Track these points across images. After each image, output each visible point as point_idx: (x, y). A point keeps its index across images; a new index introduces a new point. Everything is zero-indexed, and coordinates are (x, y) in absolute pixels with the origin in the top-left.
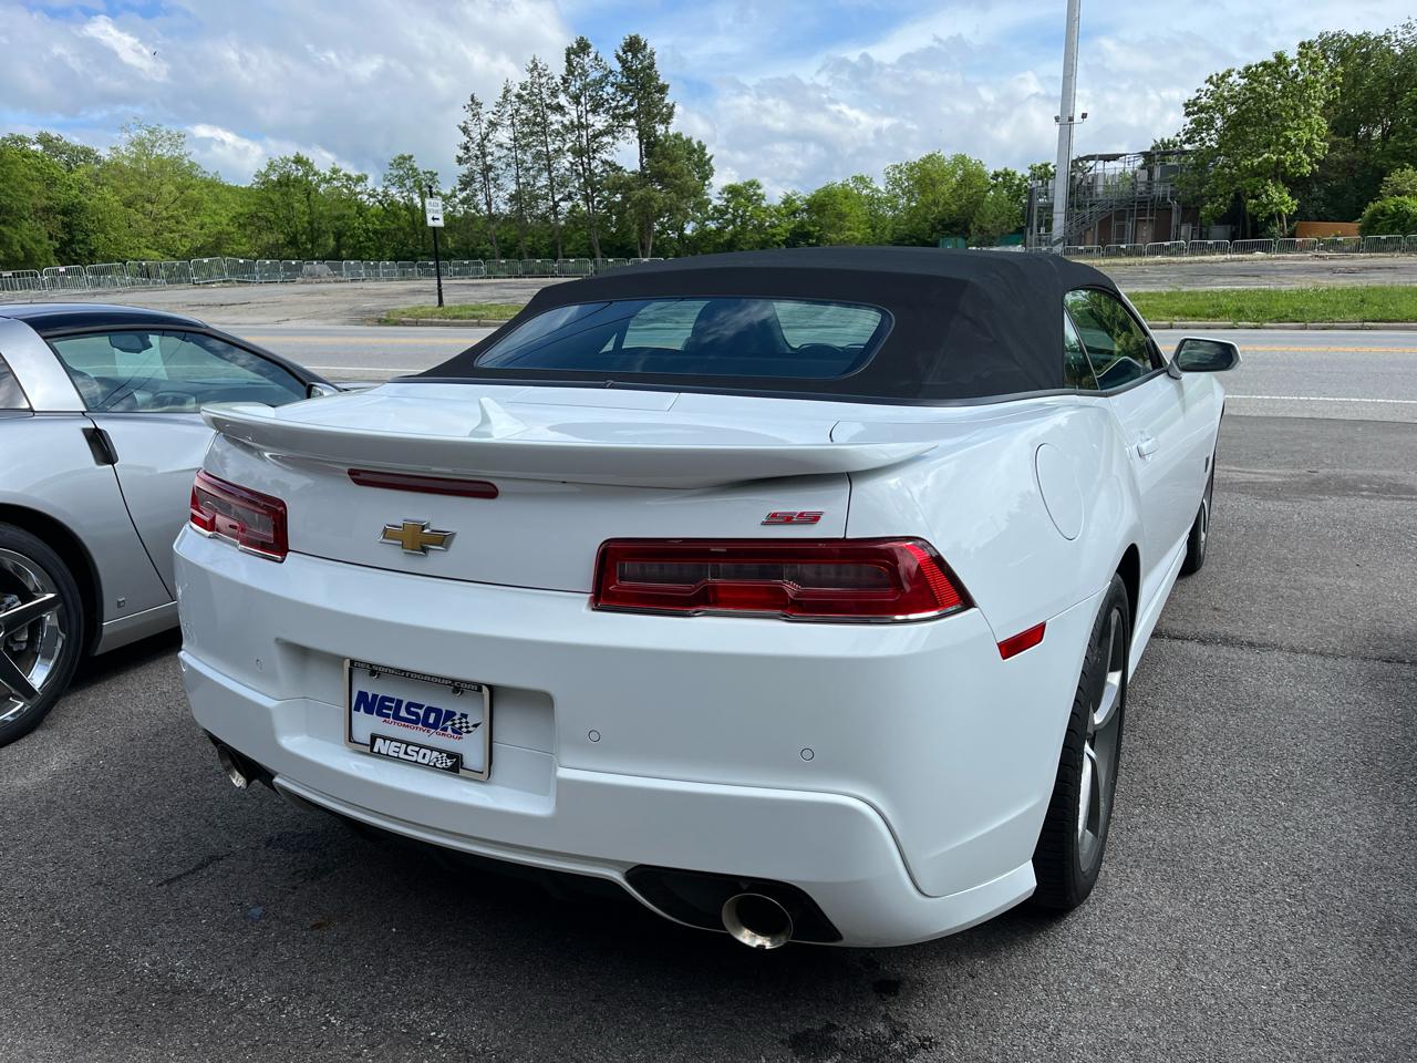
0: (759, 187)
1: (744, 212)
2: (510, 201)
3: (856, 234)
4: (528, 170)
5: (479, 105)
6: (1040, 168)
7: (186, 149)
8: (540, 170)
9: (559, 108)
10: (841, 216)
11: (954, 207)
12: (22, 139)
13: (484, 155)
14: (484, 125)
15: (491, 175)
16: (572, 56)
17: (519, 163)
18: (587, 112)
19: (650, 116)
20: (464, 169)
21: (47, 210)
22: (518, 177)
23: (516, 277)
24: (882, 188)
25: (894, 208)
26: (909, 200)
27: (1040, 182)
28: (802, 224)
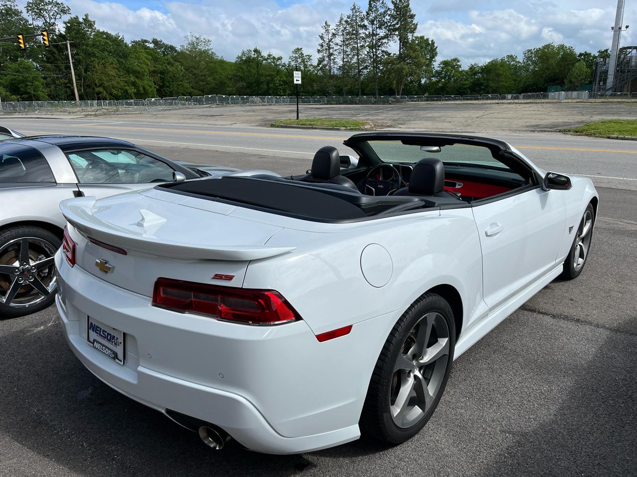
0: (458, 61)
1: (451, 73)
2: (340, 69)
3: (505, 84)
4: (348, 55)
5: (329, 26)
6: (604, 52)
7: (211, 47)
8: (354, 55)
9: (364, 27)
10: (498, 75)
11: (557, 71)
12: (146, 41)
13: (330, 48)
14: (330, 35)
15: (332, 57)
16: (372, 2)
17: (345, 52)
18: (377, 28)
19: (406, 30)
20: (320, 56)
21: (154, 72)
22: (344, 58)
23: (339, 104)
24: (521, 61)
25: (527, 71)
26: (535, 67)
27: (602, 59)
28: (478, 80)
